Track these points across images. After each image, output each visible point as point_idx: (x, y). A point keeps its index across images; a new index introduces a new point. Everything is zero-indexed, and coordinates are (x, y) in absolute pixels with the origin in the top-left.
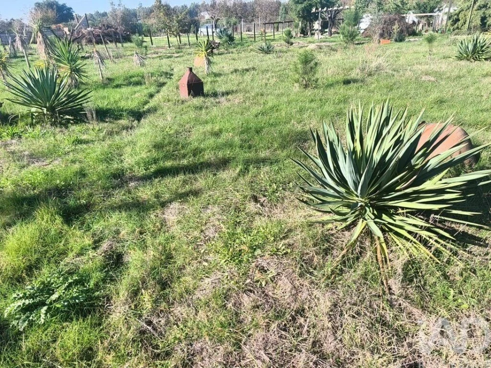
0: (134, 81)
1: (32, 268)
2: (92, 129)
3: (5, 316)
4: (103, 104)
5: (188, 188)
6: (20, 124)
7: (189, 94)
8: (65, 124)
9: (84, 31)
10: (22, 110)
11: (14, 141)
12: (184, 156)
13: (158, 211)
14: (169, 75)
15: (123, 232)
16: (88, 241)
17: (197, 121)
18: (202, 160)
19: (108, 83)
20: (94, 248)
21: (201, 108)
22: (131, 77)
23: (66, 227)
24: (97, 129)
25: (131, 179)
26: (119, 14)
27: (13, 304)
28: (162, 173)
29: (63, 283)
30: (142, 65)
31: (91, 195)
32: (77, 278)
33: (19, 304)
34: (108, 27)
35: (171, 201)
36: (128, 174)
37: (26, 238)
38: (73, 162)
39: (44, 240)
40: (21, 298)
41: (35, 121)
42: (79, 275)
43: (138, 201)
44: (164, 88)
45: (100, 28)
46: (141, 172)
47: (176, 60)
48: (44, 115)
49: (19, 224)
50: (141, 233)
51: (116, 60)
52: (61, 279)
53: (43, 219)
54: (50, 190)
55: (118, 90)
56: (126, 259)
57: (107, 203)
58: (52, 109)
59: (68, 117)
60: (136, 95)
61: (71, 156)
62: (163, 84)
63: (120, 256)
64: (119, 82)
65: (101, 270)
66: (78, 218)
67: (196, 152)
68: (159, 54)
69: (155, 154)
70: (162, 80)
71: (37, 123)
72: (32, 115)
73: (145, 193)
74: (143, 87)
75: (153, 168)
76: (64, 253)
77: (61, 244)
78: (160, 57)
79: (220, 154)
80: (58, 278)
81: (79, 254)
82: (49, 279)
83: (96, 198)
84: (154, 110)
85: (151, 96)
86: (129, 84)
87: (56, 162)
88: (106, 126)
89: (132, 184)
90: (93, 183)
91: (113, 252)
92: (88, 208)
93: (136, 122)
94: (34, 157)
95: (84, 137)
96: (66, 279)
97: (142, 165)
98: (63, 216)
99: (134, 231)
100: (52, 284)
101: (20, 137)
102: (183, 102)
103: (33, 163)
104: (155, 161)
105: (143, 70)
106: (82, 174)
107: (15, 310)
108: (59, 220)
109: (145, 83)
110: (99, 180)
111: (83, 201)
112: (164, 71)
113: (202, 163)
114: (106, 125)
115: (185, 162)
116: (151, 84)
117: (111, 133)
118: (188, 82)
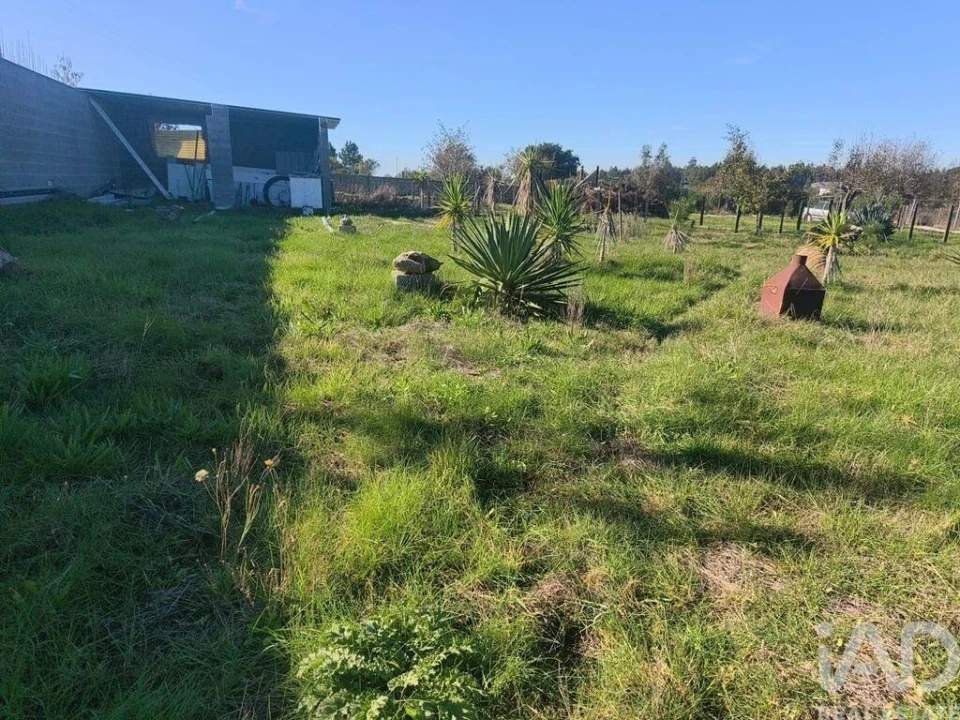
0: (661, 273)
1: (389, 573)
2: (569, 334)
3: (300, 674)
4: (598, 299)
5: (778, 519)
6: (456, 301)
7: (783, 311)
8: (525, 317)
9: (588, 191)
10: (466, 278)
11: (437, 324)
12: (770, 437)
13: (688, 551)
14: (731, 273)
15: (594, 572)
16: (512, 561)
17: (803, 367)
18: (818, 459)
19: (612, 268)
20: (520, 584)
21: (813, 345)
22: (655, 265)
23: (475, 508)
24: (577, 335)
25: (628, 450)
26: (654, 172)
27: (322, 651)
28: (709, 460)
29: (437, 647)
30: (680, 249)
31: (540, 457)
32: (469, 648)
33: (336, 658)
34: (630, 188)
35: (726, 538)
36: (624, 438)
37: (401, 501)
38: (523, 382)
39: (430, 520)
40: (343, 642)
41: (479, 300)
42: (475, 643)
43: (639, 506)
44: (722, 293)
45: (616, 190)
46: (655, 441)
47: (750, 252)
48: (497, 292)
49: (397, 469)
50: (639, 595)
51: (631, 239)
52: (437, 633)
53: (440, 474)
54: (468, 421)
55: (628, 282)
56: (589, 650)
57: (568, 486)
58: (511, 286)
59: (532, 305)
60: (660, 295)
61: (520, 371)
62: (719, 287)
63: (574, 635)
64: (632, 271)
65: (525, 656)
66: (503, 497)
67: (804, 435)
68: (713, 240)
69: (693, 411)
70: (717, 279)
71: (481, 304)
72: (479, 289)
73: (661, 494)
74: (676, 285)
75: (686, 442)
76: (457, 567)
77: (458, 543)
78: (714, 243)
79: (883, 460)
80: (432, 629)
81: (487, 586)
82: (411, 621)
83: (549, 469)
84: (696, 327)
85: (692, 303)
86: (649, 276)
87: (493, 375)
88: (595, 336)
89: (629, 463)
90: (549, 434)
91: (562, 615)
92: (527, 482)
93: (654, 340)
94: (459, 356)
95: (551, 345)
96: (446, 640)
97: (661, 427)
98: (477, 482)
99: (620, 581)
100: (415, 636)
101: (449, 320)
102: (764, 324)
103: (456, 366)
104: (692, 427)
105: (680, 257)
106: (534, 409)
107: (322, 671)
108: (468, 487)
109: (681, 279)
110: (562, 430)
111: (523, 466)
112: (724, 264)
113: (817, 467)
114: (595, 332)
115: (769, 449)
116: (692, 283)
117: (601, 350)
118: (789, 285)
